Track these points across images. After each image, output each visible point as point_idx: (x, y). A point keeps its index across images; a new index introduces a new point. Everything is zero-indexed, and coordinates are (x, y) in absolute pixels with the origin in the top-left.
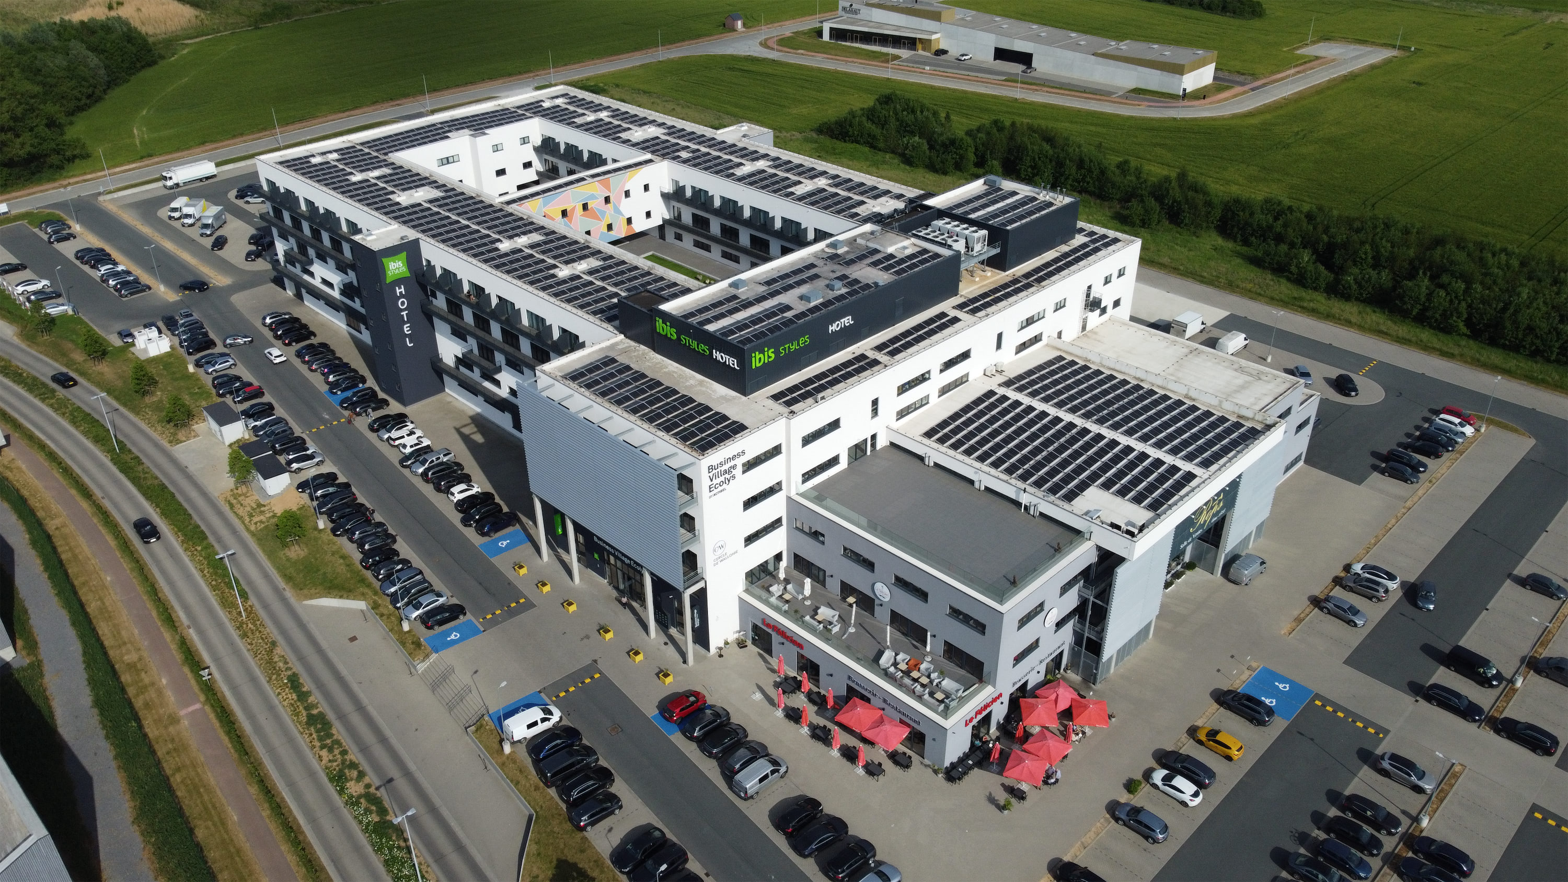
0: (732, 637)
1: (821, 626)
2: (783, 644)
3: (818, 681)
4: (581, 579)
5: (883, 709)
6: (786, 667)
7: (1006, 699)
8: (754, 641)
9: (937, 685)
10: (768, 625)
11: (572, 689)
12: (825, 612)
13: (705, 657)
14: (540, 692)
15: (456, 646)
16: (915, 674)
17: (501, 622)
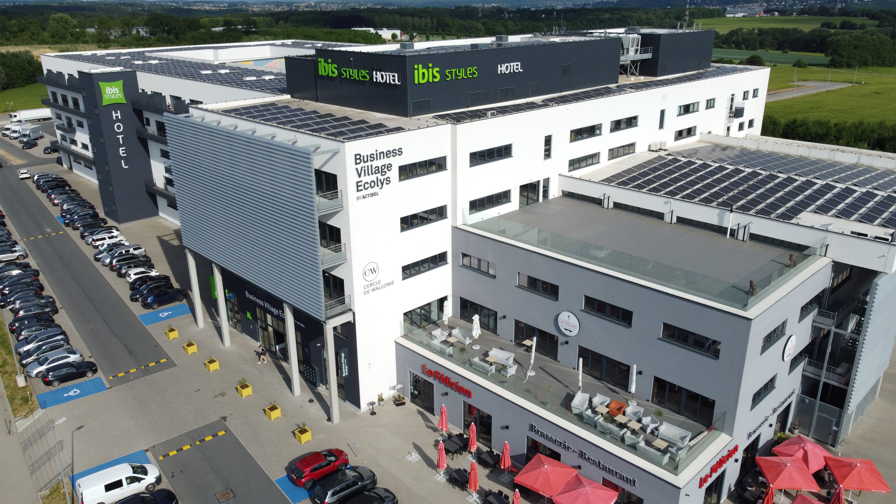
0: (389, 394)
1: (493, 367)
2: (446, 394)
3: (490, 441)
4: (232, 342)
5: (579, 467)
6: (450, 426)
7: (739, 455)
8: (414, 398)
9: (652, 433)
10: (430, 373)
11: (186, 447)
12: (495, 354)
13: (354, 415)
14: (147, 450)
15: (70, 403)
16: (620, 418)
17: (133, 380)
